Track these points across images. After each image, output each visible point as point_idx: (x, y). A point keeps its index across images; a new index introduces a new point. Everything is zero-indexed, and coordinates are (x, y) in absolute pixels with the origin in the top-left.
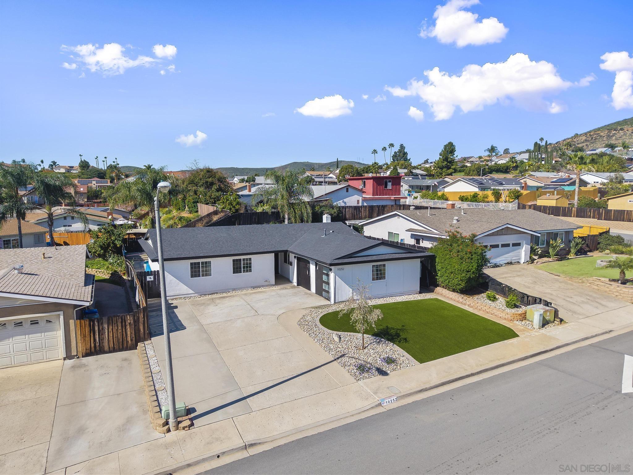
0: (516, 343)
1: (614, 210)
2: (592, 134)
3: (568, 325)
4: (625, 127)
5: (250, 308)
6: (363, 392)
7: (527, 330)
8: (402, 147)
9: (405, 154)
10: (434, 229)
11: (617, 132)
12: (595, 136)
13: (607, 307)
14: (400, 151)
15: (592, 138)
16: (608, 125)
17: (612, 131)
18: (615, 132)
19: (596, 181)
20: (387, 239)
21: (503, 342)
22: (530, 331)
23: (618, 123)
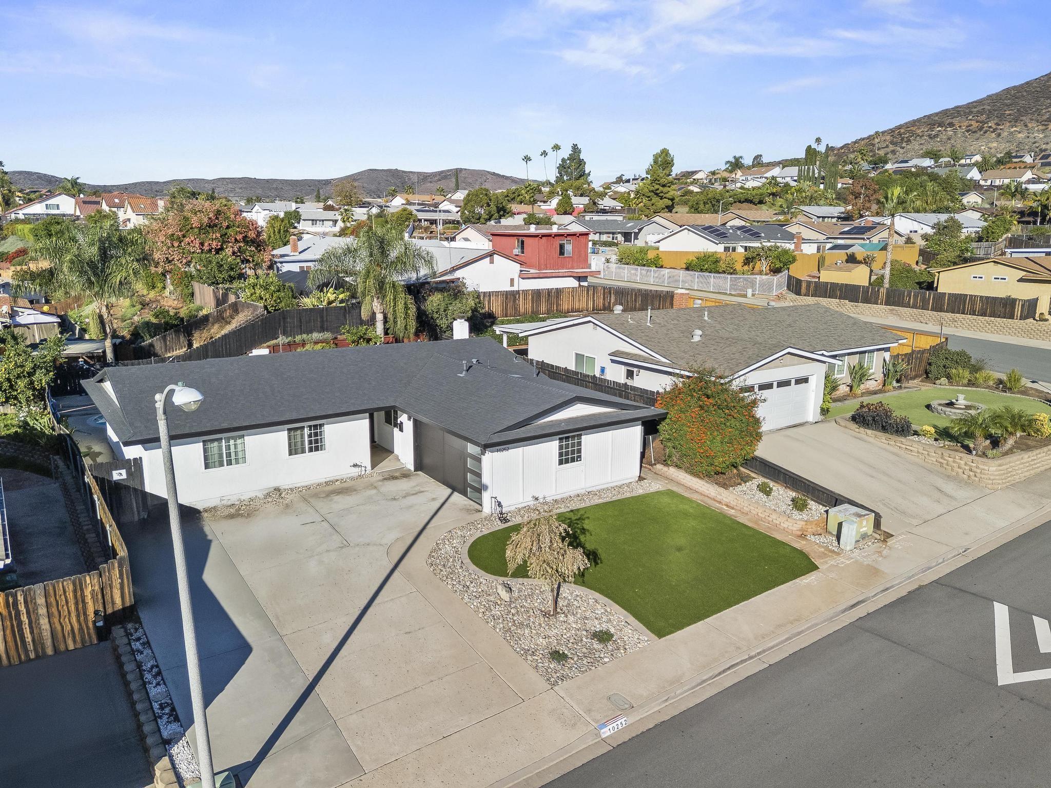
0: (815, 583)
1: (950, 294)
2: (902, 131)
3: (897, 542)
4: (956, 121)
5: (331, 530)
6: (565, 710)
7: (830, 554)
8: (576, 149)
9: (581, 163)
10: (661, 356)
11: (944, 128)
12: (907, 135)
13: (955, 499)
14: (572, 158)
15: (902, 139)
16: (929, 117)
17: (936, 127)
18: (940, 129)
19: (913, 230)
20: (574, 369)
21: (794, 584)
22: (835, 557)
23: (945, 113)
